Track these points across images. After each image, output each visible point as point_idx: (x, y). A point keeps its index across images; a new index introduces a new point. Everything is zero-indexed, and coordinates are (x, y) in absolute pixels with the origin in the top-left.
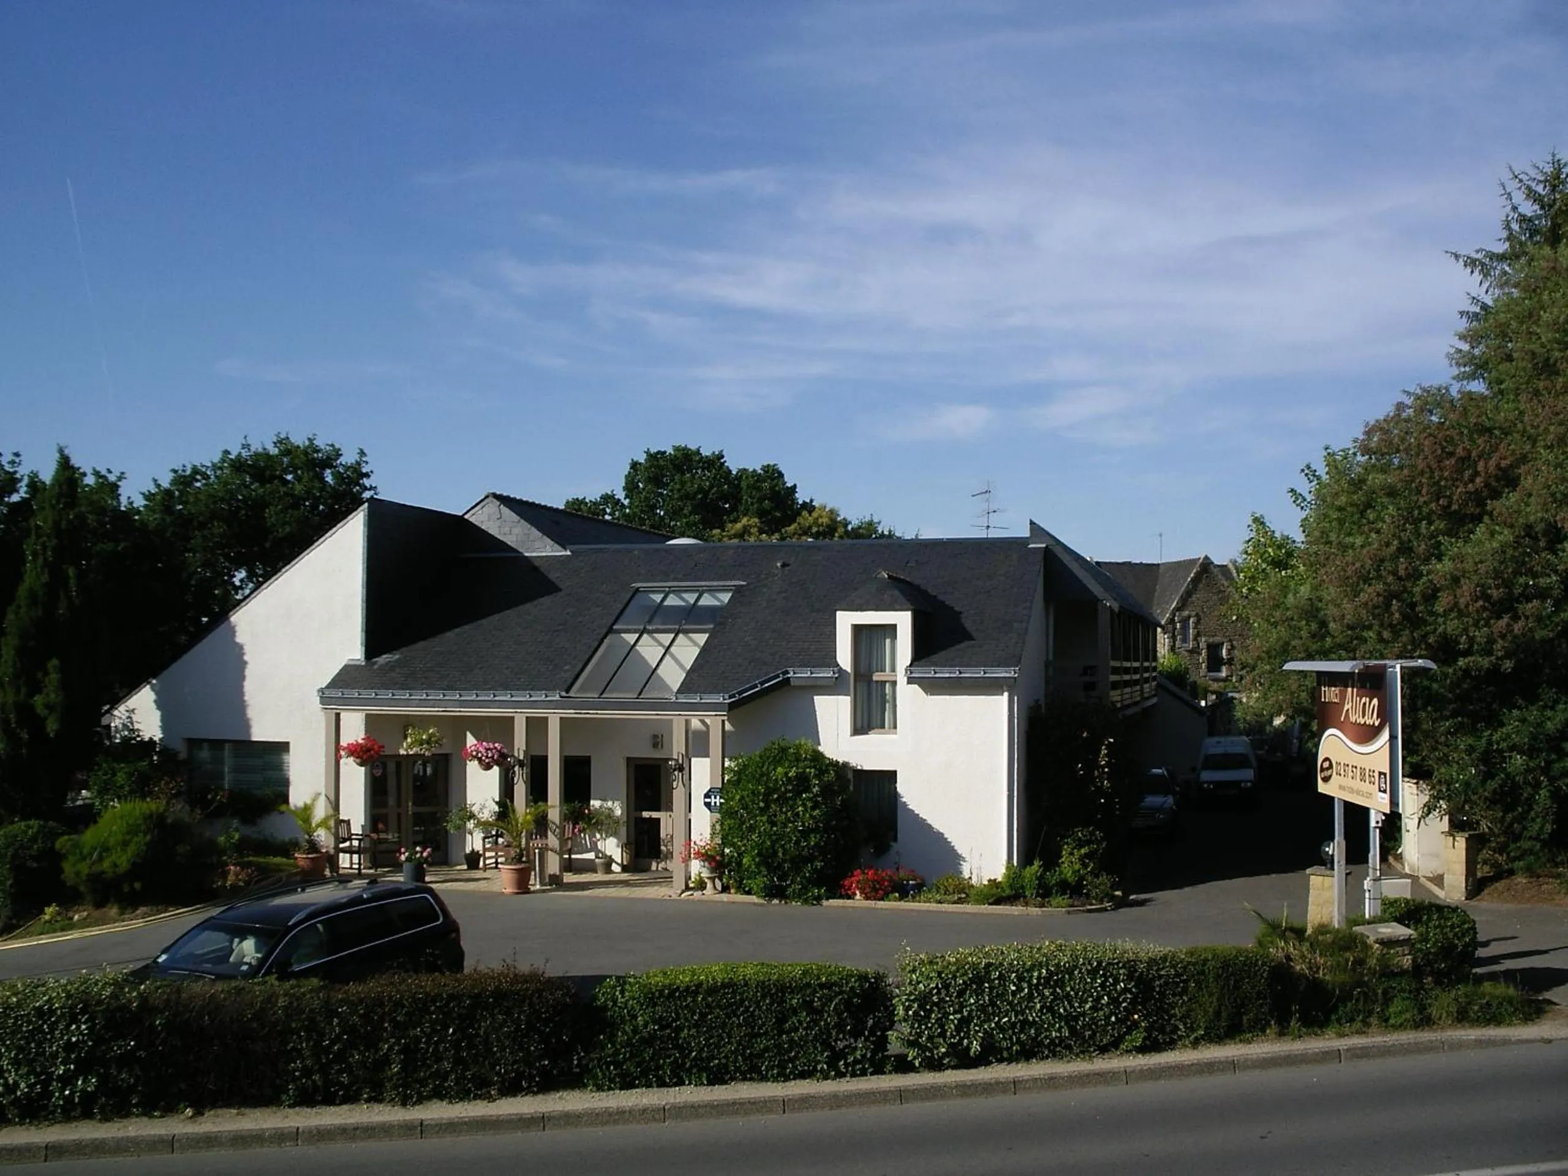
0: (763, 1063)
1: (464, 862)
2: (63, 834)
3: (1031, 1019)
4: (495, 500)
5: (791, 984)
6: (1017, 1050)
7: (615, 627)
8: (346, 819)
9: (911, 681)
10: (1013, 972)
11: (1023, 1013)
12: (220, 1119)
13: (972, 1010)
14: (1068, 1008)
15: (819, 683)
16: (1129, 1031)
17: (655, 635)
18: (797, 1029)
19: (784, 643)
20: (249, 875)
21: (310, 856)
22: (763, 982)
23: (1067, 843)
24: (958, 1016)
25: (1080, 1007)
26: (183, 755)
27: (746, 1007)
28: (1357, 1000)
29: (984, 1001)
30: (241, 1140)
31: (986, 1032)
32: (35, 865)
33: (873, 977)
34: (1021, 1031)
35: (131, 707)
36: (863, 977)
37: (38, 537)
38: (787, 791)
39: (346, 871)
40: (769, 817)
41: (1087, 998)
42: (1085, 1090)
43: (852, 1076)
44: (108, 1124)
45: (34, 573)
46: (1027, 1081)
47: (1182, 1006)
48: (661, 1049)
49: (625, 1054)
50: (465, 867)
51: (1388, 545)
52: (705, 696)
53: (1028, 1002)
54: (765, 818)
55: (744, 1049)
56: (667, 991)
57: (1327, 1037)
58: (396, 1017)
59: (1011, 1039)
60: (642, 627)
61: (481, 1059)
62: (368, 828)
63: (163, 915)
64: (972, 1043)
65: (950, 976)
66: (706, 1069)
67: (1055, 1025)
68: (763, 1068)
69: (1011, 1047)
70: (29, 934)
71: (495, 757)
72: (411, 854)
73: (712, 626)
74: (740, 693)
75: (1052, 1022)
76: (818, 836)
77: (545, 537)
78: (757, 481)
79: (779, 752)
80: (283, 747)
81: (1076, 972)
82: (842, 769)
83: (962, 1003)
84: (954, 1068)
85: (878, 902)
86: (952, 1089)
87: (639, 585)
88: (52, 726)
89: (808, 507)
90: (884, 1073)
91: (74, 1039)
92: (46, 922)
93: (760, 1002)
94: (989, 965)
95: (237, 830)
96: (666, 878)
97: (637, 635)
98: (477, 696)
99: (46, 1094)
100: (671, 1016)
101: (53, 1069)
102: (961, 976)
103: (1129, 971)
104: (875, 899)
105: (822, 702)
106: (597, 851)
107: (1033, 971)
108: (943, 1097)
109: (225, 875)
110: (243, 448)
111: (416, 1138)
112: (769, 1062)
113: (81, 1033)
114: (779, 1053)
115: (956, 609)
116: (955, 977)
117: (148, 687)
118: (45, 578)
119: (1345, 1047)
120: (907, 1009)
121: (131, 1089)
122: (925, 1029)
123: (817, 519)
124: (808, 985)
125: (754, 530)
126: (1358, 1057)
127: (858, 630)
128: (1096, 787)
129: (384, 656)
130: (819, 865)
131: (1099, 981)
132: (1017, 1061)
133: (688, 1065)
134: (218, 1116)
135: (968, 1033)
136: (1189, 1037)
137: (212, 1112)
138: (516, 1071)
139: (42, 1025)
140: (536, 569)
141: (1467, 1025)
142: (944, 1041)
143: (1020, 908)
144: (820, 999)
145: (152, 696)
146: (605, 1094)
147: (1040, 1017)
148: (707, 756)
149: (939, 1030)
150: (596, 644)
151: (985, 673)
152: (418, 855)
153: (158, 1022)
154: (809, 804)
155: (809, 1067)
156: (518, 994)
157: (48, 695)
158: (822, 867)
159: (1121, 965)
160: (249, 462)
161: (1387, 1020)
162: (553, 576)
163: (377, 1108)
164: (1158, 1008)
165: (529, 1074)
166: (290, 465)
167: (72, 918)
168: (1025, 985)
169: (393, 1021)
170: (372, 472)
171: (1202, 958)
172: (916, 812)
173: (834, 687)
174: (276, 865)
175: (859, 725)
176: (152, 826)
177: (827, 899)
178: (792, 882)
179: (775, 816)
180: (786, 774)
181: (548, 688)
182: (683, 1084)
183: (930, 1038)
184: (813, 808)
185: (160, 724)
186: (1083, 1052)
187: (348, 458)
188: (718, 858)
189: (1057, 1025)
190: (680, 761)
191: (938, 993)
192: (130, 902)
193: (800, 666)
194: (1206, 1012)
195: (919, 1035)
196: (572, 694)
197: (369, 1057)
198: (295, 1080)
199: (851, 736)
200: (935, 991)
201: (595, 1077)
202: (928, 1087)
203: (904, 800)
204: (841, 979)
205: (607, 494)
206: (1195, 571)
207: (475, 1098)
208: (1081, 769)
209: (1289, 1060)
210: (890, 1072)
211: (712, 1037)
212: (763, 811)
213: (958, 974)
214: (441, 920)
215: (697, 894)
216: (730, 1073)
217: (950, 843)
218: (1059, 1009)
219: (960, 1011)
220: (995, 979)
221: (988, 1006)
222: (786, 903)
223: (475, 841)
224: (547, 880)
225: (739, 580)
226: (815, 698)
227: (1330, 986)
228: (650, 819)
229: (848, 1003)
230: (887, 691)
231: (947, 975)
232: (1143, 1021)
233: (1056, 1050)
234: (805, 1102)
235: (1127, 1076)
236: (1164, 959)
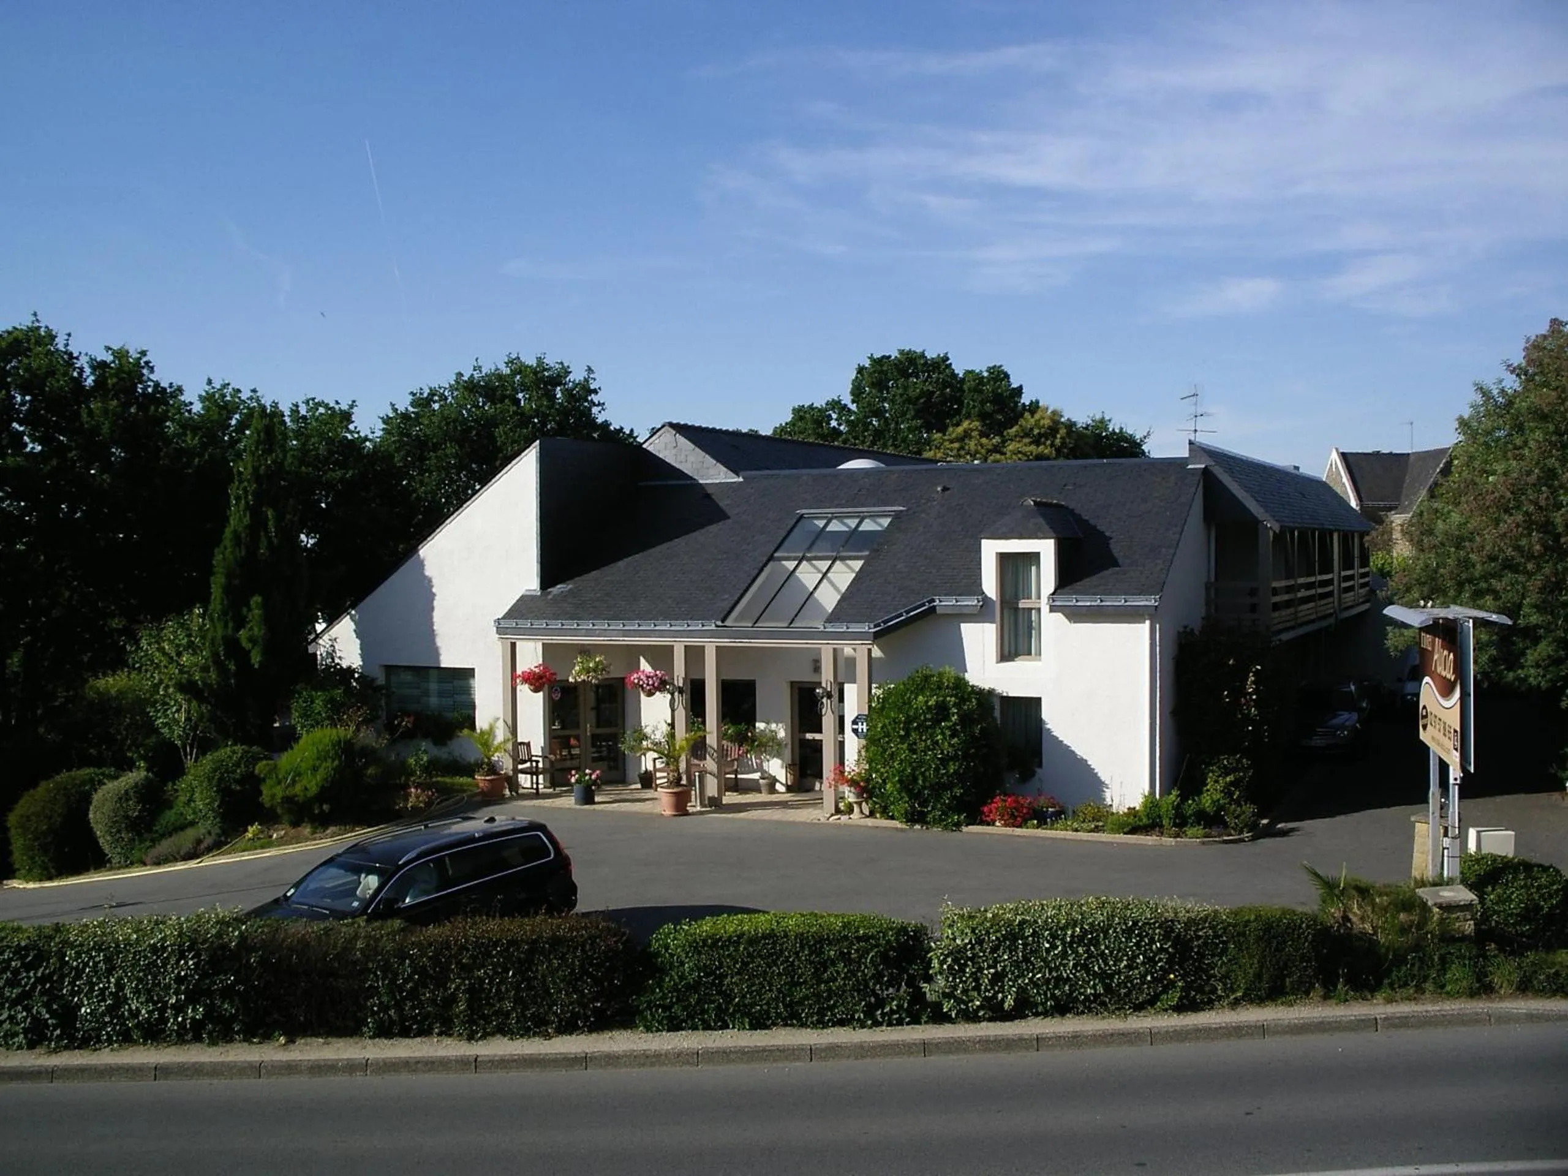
0: (803, 1010)
1: (638, 780)
2: (261, 759)
3: (1065, 975)
4: (670, 429)
5: (829, 937)
6: (1051, 1005)
7: (776, 555)
8: (526, 741)
9: (1053, 609)
10: (1047, 930)
11: (1057, 969)
12: (308, 1048)
13: (1005, 966)
14: (1103, 966)
15: (966, 611)
16: (1165, 991)
17: (814, 562)
18: (835, 980)
19: (934, 571)
20: (429, 797)
21: (488, 778)
22: (802, 934)
23: (1213, 771)
24: (992, 971)
25: (1115, 965)
26: (381, 680)
27: (786, 957)
28: (1413, 965)
29: (1018, 957)
30: (319, 1069)
31: (1020, 987)
32: (238, 788)
33: (912, 931)
34: (1056, 987)
35: (334, 637)
36: (903, 930)
37: (241, 482)
38: (926, 720)
39: (526, 791)
40: (909, 744)
41: (1121, 957)
42: (1109, 1049)
43: (888, 1025)
44: (215, 1048)
45: (238, 515)
46: (1050, 1039)
47: (1221, 967)
48: (705, 994)
49: (672, 998)
50: (639, 786)
51: (1529, 473)
52: (851, 625)
53: (1062, 960)
54: (905, 746)
55: (784, 998)
56: (710, 941)
57: (1375, 1001)
58: (461, 960)
59: (1045, 994)
60: (801, 555)
61: (539, 1000)
62: (547, 749)
63: (349, 835)
64: (1007, 997)
65: (983, 932)
66: (748, 1014)
67: (1089, 982)
68: (803, 1015)
69: (1046, 1002)
70: (234, 851)
71: (656, 684)
72: (580, 777)
73: (867, 553)
74: (885, 622)
75: (1087, 979)
76: (957, 764)
77: (718, 464)
78: (978, 384)
79: (921, 681)
80: (469, 673)
81: (1111, 931)
82: (986, 697)
83: (995, 958)
84: (990, 1020)
85: (1016, 829)
86: (975, 1043)
87: (804, 511)
88: (256, 659)
89: (1034, 407)
90: (920, 1023)
91: (183, 973)
92: (250, 839)
93: (799, 952)
94: (1022, 923)
95: (425, 752)
96: (818, 802)
97: (796, 562)
98: (639, 626)
99: (163, 1020)
100: (714, 964)
101: (167, 999)
102: (994, 932)
103: (1165, 931)
104: (1014, 826)
105: (967, 629)
106: (763, 772)
107: (1068, 929)
108: (966, 1051)
109: (406, 798)
110: (475, 370)
111: (470, 1073)
112: (809, 1010)
113: (189, 968)
114: (818, 1002)
115: (1107, 534)
116: (988, 933)
117: (348, 617)
118: (247, 520)
119: (1383, 1016)
120: (941, 963)
121: (233, 1018)
122: (960, 983)
123: (1039, 420)
124: (846, 937)
125: (975, 433)
126: (1395, 1026)
127: (1004, 559)
128: (1243, 714)
129: (559, 586)
130: (958, 792)
131: (1134, 940)
132: (1052, 1015)
133: (731, 1010)
134: (306, 1044)
135: (1003, 986)
136: (1228, 996)
137: (303, 1041)
138: (572, 1012)
139: (156, 960)
140: (708, 496)
141: (1530, 994)
142: (979, 994)
143: (1155, 837)
144: (857, 951)
145: (352, 626)
146: (651, 1035)
147: (1074, 974)
148: (855, 683)
149: (974, 984)
150: (756, 571)
151: (1126, 601)
152: (587, 778)
153: (252, 960)
154: (948, 733)
155: (847, 1015)
156: (572, 940)
157: (251, 629)
158: (961, 794)
159: (1157, 925)
160: (482, 383)
161: (1443, 987)
162: (723, 504)
163: (447, 1041)
164: (1196, 968)
165: (585, 1014)
166: (522, 384)
167: (271, 837)
168: (1059, 943)
169: (459, 963)
170: (600, 388)
171: (1244, 919)
172: (1060, 739)
173: (982, 614)
174: (462, 785)
175: (1006, 652)
176: (340, 752)
177: (967, 825)
178: (933, 808)
179: (915, 744)
180: (927, 702)
181: (705, 617)
182: (728, 1027)
183: (965, 991)
184: (952, 736)
185: (360, 652)
186: (1118, 1009)
187: (577, 375)
188: (862, 784)
189: (1092, 983)
190: (829, 689)
191: (972, 948)
192: (322, 822)
193: (946, 595)
194: (1246, 973)
195: (955, 988)
196: (726, 624)
197: (438, 996)
198: (373, 1014)
199: (997, 663)
200: (969, 946)
201: (645, 1019)
202: (952, 1041)
203: (1048, 726)
204: (878, 933)
205: (833, 400)
206: (1444, 461)
207: (534, 1035)
208: (1227, 696)
209: (1321, 1027)
210: (926, 1023)
211: (753, 985)
212: (903, 739)
213: (991, 931)
214: (552, 855)
215: (844, 818)
216: (771, 1018)
217: (1094, 769)
218: (1093, 966)
219: (995, 967)
220: (1029, 936)
221: (1022, 962)
222: (927, 828)
223: (648, 762)
224: (707, 802)
225: (900, 505)
226: (962, 625)
227: (1383, 950)
228: (814, 740)
229: (884, 957)
230: (1033, 618)
231: (980, 931)
232: (1180, 980)
233: (1092, 1006)
234: (833, 1051)
235: (1153, 1036)
236: (1205, 919)
